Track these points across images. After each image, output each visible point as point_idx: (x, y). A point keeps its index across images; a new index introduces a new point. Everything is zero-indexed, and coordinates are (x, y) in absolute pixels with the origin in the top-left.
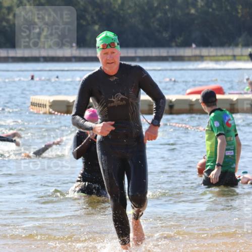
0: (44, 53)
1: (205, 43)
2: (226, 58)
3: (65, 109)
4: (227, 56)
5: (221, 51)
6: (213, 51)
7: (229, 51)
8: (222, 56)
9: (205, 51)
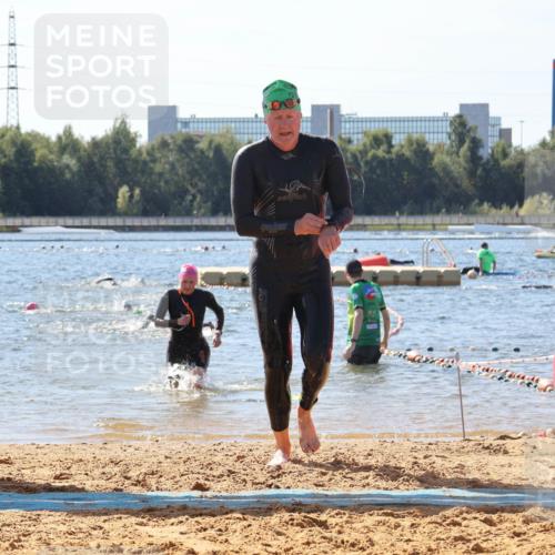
0: (196, 222)
1: (369, 212)
2: (390, 227)
3: (218, 281)
4: (392, 225)
5: (385, 220)
6: (376, 220)
7: (393, 220)
8: (386, 225)
9: (368, 220)
